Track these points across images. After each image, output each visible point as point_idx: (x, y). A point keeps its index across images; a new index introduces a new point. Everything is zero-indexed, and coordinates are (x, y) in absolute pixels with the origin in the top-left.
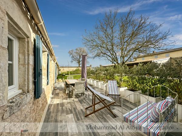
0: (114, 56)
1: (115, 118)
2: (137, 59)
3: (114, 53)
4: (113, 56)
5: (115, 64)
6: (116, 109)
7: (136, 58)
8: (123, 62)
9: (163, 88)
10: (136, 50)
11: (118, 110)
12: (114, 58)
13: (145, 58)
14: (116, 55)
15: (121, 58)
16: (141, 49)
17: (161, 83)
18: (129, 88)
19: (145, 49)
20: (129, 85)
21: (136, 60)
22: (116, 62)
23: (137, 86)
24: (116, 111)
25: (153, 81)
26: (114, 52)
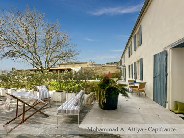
0: (38, 60)
1: (48, 118)
2: (61, 66)
3: (37, 57)
4: (36, 60)
5: (38, 68)
6: (47, 111)
7: (59, 65)
8: (48, 67)
9: (79, 86)
10: (60, 58)
11: (50, 111)
12: (37, 62)
13: (67, 65)
14: (40, 59)
15: (46, 63)
16: (64, 58)
17: (78, 84)
18: (57, 90)
19: (67, 59)
20: (58, 88)
21: (59, 66)
22: (40, 66)
23: (63, 88)
24: (47, 112)
25: (74, 83)
26: (38, 55)
